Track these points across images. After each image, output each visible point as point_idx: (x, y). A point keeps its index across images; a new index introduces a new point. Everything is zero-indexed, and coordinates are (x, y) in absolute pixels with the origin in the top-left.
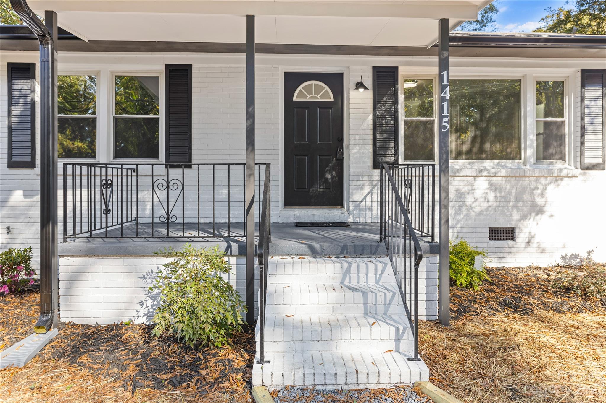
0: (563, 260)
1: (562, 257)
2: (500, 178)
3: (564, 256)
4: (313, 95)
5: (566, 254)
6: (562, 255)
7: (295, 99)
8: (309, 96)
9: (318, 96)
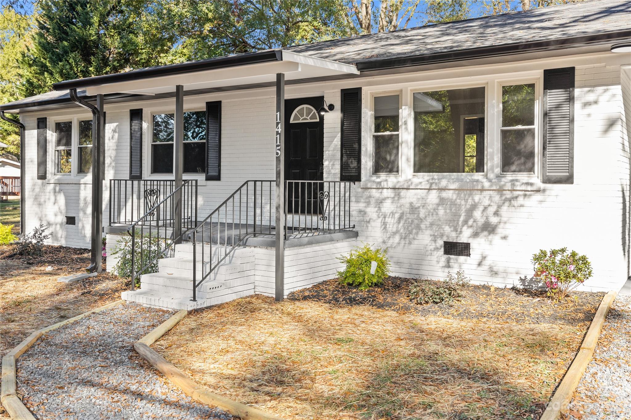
0: (521, 283)
1: (521, 279)
2: (451, 192)
3: (523, 278)
4: (305, 117)
5: (525, 277)
6: (520, 277)
7: (292, 121)
8: (301, 118)
9: (308, 118)
